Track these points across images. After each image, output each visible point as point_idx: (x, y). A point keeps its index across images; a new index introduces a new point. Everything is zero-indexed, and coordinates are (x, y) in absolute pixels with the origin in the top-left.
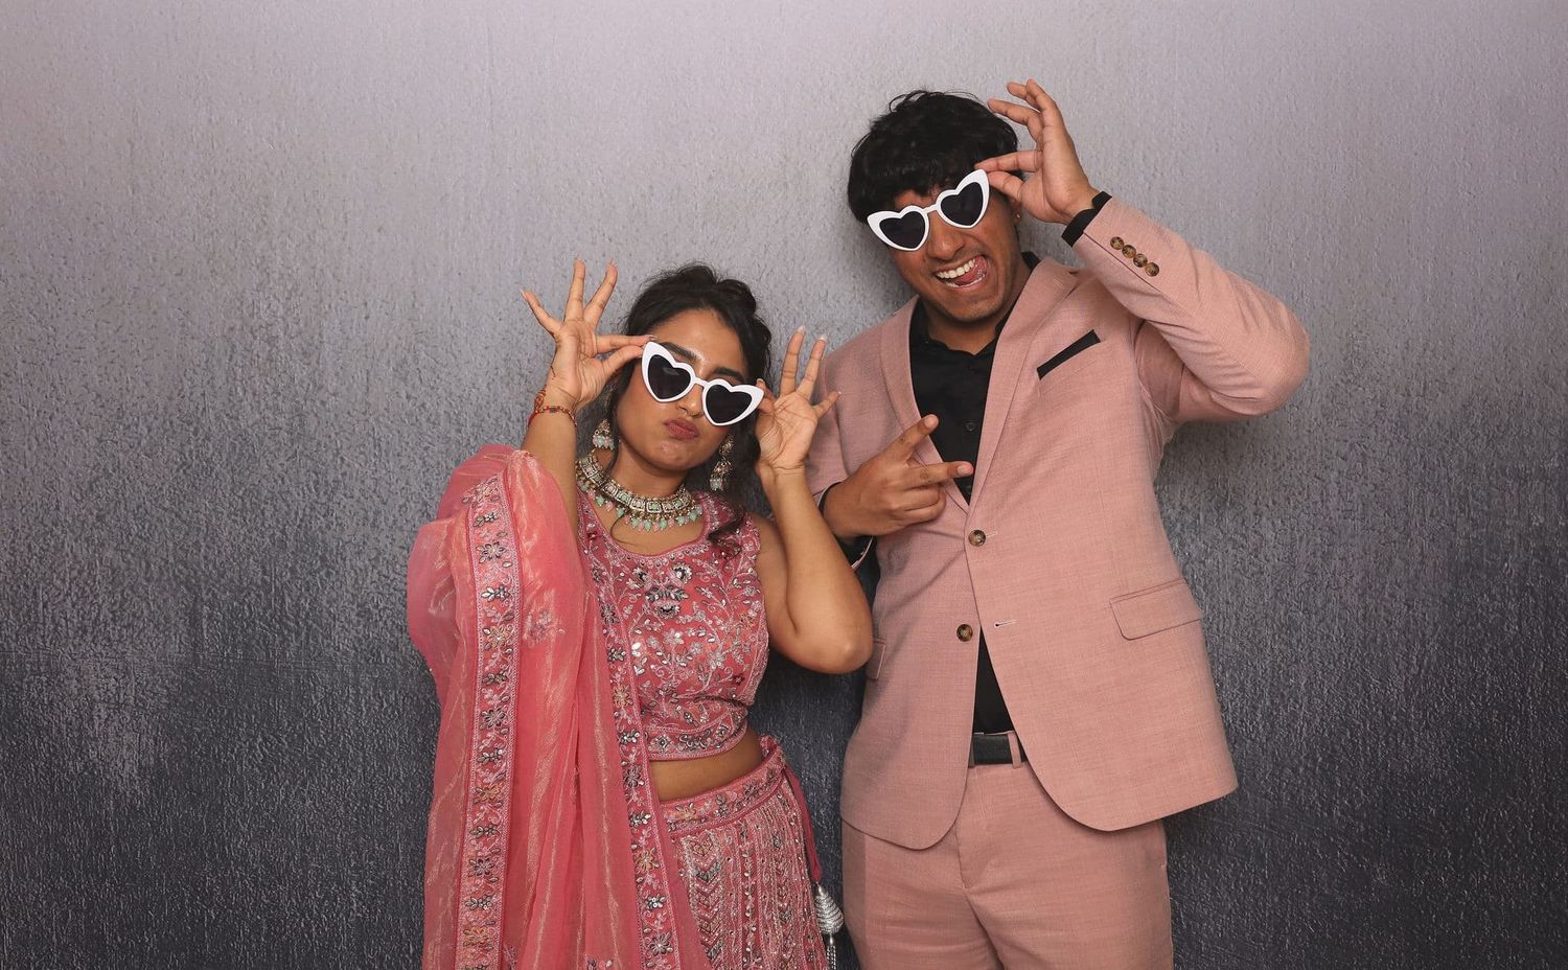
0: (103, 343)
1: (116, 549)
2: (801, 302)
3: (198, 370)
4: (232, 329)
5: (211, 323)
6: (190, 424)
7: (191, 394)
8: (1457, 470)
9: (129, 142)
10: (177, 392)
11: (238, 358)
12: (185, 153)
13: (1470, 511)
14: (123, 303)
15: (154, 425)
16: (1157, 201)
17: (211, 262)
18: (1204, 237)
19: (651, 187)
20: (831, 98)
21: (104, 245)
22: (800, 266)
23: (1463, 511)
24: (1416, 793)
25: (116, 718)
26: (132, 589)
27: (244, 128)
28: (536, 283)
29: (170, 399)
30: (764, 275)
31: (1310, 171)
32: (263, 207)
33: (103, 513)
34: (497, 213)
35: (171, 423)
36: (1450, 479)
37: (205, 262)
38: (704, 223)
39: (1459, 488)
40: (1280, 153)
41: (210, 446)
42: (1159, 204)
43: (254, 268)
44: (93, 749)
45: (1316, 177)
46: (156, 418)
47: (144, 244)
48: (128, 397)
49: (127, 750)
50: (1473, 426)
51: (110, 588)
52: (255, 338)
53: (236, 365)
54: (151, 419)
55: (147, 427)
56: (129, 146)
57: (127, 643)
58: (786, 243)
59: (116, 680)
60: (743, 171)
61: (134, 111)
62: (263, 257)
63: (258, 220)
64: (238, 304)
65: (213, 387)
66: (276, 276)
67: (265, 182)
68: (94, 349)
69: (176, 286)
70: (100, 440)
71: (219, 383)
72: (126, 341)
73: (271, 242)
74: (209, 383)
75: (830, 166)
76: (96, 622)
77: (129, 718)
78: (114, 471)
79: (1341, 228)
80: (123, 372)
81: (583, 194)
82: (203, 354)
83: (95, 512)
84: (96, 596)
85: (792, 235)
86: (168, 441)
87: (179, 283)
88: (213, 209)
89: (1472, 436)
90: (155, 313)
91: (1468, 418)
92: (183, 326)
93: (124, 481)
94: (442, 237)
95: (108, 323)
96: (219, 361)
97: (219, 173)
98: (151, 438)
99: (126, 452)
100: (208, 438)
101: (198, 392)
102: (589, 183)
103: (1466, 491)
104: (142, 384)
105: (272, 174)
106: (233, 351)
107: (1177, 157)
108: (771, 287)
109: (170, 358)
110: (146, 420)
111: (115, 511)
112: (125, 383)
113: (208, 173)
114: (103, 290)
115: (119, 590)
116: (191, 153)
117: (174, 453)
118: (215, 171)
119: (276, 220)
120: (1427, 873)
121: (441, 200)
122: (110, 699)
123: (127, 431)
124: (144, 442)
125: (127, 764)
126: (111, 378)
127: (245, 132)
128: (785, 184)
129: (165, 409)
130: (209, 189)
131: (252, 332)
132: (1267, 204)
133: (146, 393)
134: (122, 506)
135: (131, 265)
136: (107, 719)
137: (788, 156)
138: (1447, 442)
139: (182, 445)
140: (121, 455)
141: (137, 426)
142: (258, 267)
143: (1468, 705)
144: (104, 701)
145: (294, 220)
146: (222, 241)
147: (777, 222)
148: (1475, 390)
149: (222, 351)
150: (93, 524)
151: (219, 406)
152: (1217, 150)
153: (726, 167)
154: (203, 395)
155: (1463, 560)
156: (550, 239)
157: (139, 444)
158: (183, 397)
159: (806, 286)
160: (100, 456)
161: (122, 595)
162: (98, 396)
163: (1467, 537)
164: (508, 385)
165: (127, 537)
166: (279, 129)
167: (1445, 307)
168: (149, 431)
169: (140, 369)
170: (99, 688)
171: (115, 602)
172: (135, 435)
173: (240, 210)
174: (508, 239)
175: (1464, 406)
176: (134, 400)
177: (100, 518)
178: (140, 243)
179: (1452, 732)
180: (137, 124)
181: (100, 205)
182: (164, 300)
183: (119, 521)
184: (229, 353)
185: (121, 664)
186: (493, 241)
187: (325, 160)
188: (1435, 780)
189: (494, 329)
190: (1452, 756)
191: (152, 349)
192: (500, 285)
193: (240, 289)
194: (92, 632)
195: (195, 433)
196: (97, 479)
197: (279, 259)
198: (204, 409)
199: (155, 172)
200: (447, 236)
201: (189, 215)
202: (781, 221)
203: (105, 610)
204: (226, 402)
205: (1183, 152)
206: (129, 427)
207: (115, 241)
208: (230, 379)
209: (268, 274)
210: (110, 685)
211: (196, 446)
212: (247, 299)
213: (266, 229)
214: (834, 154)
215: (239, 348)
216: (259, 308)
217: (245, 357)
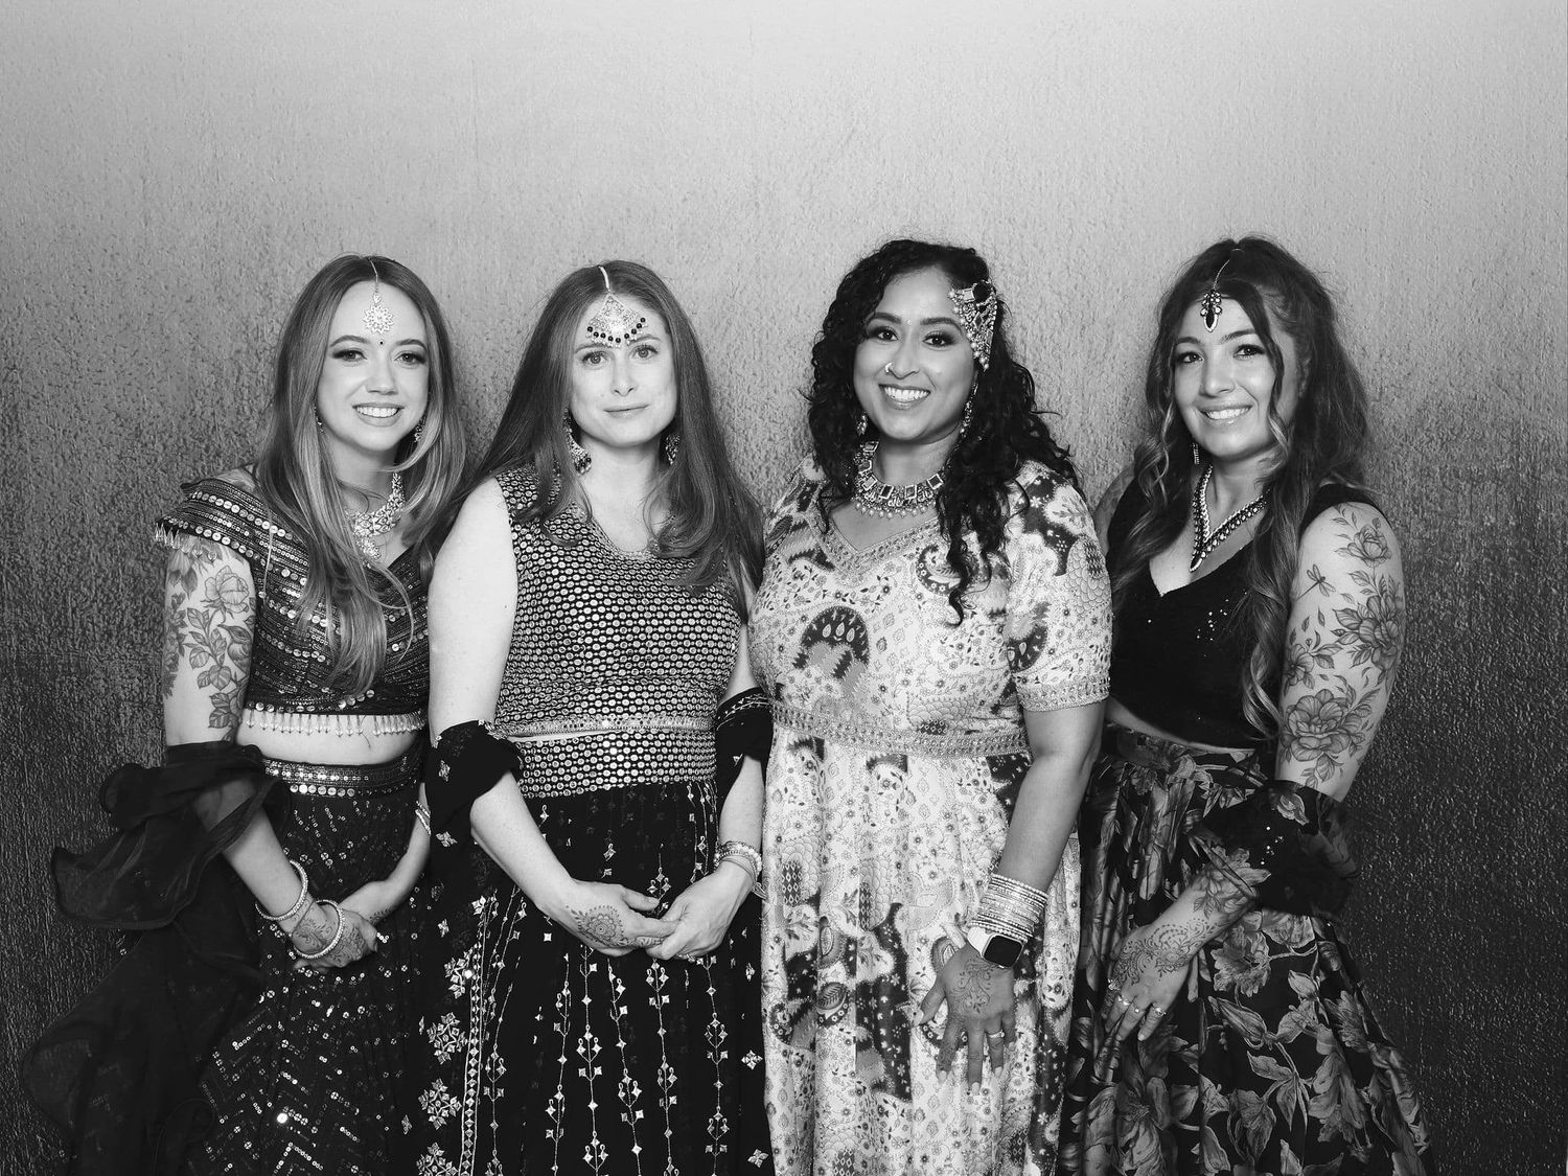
0: (121, 366)
1: (137, 559)
2: (773, 317)
3: (208, 390)
4: (238, 352)
5: (219, 347)
6: (202, 441)
7: (203, 413)
8: (1411, 473)
9: (142, 177)
10: (188, 413)
11: (244, 379)
12: (192, 187)
13: (1423, 512)
14: (139, 329)
15: (169, 443)
16: (1118, 214)
17: (218, 289)
18: (1165, 249)
19: (628, 210)
20: (800, 119)
21: (119, 274)
22: (772, 282)
23: (1416, 512)
24: (1367, 782)
25: (139, 715)
26: (152, 595)
27: (246, 162)
28: (520, 304)
29: (184, 418)
30: (738, 293)
31: (1269, 182)
32: (265, 237)
33: (124, 525)
34: (483, 238)
35: (184, 440)
36: (1404, 482)
37: (212, 287)
38: (679, 244)
39: (1414, 489)
40: (1239, 163)
41: (221, 462)
42: (1121, 216)
43: (258, 294)
44: (120, 743)
45: (1275, 188)
46: (170, 437)
47: (157, 273)
48: (145, 417)
49: (152, 745)
50: (1428, 430)
51: (132, 595)
52: (260, 360)
53: (243, 385)
54: (166, 437)
55: (164, 445)
56: (142, 181)
57: (149, 645)
58: (758, 261)
59: (140, 680)
60: (716, 192)
61: (145, 148)
62: (266, 284)
63: (260, 249)
64: (244, 328)
65: (222, 406)
66: (279, 301)
67: (266, 213)
68: (113, 372)
69: (187, 312)
70: (120, 458)
71: (228, 402)
72: (141, 364)
73: (273, 270)
74: (218, 402)
75: (800, 186)
76: (120, 627)
77: (152, 715)
78: (134, 486)
79: (1300, 238)
80: (139, 393)
81: (564, 218)
82: (213, 376)
83: (117, 524)
84: (119, 603)
85: (764, 253)
86: (182, 457)
87: (189, 310)
88: (219, 240)
89: (1427, 439)
90: (167, 337)
91: (1422, 423)
92: (194, 349)
93: (143, 495)
94: (432, 261)
95: (125, 347)
96: (227, 382)
97: (224, 206)
98: (166, 455)
99: (143, 469)
100: (218, 455)
101: (210, 410)
102: (569, 207)
103: (1421, 492)
104: (157, 405)
105: (273, 204)
106: (239, 372)
107: (1138, 170)
108: (745, 304)
109: (182, 380)
110: (162, 438)
111: (135, 524)
112: (141, 404)
113: (214, 205)
114: (120, 316)
115: (141, 596)
116: (198, 187)
117: (188, 469)
118: (221, 203)
119: (277, 248)
120: (1375, 857)
121: (431, 226)
122: (134, 697)
123: (144, 449)
124: (160, 459)
125: (151, 758)
126: (129, 400)
127: (247, 166)
128: (757, 204)
129: (179, 427)
130: (215, 221)
131: (256, 354)
132: (1227, 214)
133: (160, 412)
134: (142, 520)
135: (145, 293)
136: (132, 717)
137: (759, 177)
138: (1402, 445)
139: (195, 461)
140: (139, 470)
141: (153, 443)
142: (261, 293)
143: (1419, 698)
144: (129, 700)
145: (293, 249)
146: (228, 268)
147: (749, 240)
148: (1430, 394)
149: (230, 372)
150: (115, 535)
151: (228, 425)
152: (1178, 162)
153: (700, 188)
154: (213, 414)
155: (1416, 560)
156: (533, 262)
157: (156, 460)
158: (195, 416)
159: (777, 302)
160: (120, 471)
161: (143, 602)
162: (118, 416)
163: (1420, 537)
164: (496, 401)
165: (147, 548)
166: (279, 162)
167: (1401, 313)
168: (165, 449)
169: (155, 390)
170: (123, 688)
171: (138, 607)
172: (152, 453)
173: (245, 239)
174: (494, 262)
175: (1419, 410)
176: (151, 420)
177: (121, 530)
178: (152, 272)
179: (1402, 725)
180: (148, 161)
181: (116, 237)
182: (176, 325)
183: (139, 532)
184: (236, 374)
185: (143, 666)
186: (479, 266)
187: (321, 189)
188: (1385, 770)
189: (482, 348)
190: (1402, 746)
191: (166, 371)
192: (486, 306)
193: (246, 315)
194: (117, 636)
195: (207, 450)
196: (118, 494)
197: (281, 285)
198: (214, 427)
199: (165, 206)
200: (437, 260)
201: (198, 245)
202: (753, 241)
203: (127, 616)
204: (234, 420)
205: (1144, 166)
206: (146, 445)
207: (130, 270)
208: (238, 399)
209: (271, 300)
210: (134, 685)
211: (207, 463)
212: (252, 324)
213: (268, 258)
214: (803, 174)
215: (246, 369)
216: (262, 331)
217: (251, 378)
